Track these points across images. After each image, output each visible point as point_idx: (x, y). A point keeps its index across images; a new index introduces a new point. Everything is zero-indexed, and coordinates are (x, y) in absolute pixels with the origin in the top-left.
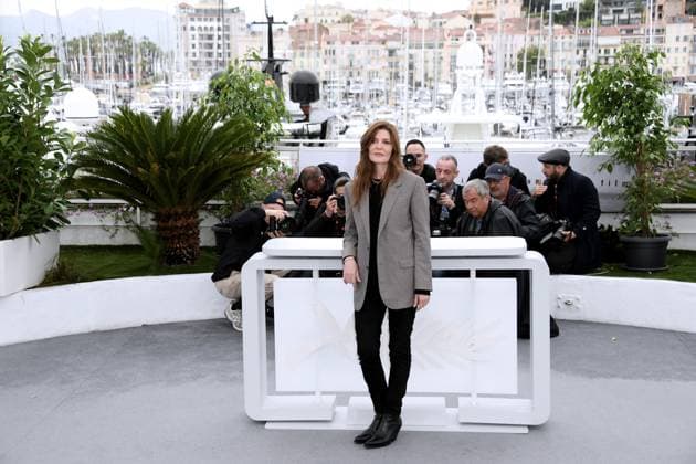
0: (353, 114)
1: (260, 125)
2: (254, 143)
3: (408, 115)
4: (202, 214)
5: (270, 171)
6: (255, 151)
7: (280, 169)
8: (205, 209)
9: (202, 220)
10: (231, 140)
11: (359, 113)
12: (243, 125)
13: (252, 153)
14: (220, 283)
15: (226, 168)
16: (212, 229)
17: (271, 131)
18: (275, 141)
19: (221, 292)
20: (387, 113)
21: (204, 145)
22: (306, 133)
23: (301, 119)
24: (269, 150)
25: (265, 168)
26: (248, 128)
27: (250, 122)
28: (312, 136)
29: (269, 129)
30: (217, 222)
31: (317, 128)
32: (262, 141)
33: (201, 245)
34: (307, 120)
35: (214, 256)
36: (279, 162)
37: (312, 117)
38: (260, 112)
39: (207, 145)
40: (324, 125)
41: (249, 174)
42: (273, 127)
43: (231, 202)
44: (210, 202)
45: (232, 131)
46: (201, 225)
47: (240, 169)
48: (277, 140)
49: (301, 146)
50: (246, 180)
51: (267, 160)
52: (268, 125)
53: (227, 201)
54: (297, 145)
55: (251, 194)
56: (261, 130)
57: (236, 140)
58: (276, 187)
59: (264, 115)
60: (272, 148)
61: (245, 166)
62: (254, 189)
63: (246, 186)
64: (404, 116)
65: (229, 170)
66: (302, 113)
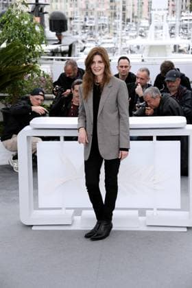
0: (88, 39)
1: (29, 48)
2: (25, 59)
3: (122, 40)
5: (36, 76)
6: (26, 64)
7: (41, 75)
10: (11, 56)
11: (92, 39)
12: (18, 47)
13: (24, 65)
14: (5, 142)
15: (8, 74)
16: (1, 111)
17: (36, 51)
18: (38, 57)
19: (6, 147)
22: (60, 51)
23: (56, 42)
24: (34, 63)
25: (32, 74)
26: (21, 49)
27: (23, 45)
28: (63, 53)
29: (34, 50)
30: (4, 106)
31: (66, 48)
32: (30, 57)
34: (60, 43)
35: (2, 128)
36: (41, 71)
37: (63, 41)
38: (29, 39)
40: (71, 47)
41: (22, 78)
42: (36, 48)
43: (12, 95)
45: (11, 51)
47: (16, 75)
48: (40, 57)
49: (54, 61)
50: (21, 81)
51: (33, 69)
52: (34, 47)
53: (10, 94)
54: (52, 59)
55: (24, 90)
56: (30, 50)
57: (14, 57)
58: (39, 86)
59: (31, 41)
60: (36, 62)
61: (20, 74)
62: (26, 87)
63: (21, 84)
64: (120, 41)
65: (10, 75)
66: (57, 38)
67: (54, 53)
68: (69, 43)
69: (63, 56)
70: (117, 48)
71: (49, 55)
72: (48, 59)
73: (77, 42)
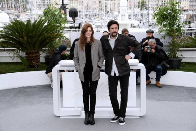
0: (88, 21)
1: (58, 25)
2: (56, 31)
3: (105, 21)
4: (41, 53)
5: (62, 39)
6: (57, 33)
7: (65, 38)
8: (42, 51)
9: (41, 54)
10: (49, 30)
11: (90, 21)
12: (53, 25)
13: (56, 34)
14: (48, 74)
15: (48, 38)
16: (44, 57)
17: (62, 27)
18: (63, 30)
19: (48, 76)
20: (98, 21)
21: (41, 31)
22: (74, 27)
23: (72, 22)
24: (61, 33)
25: (60, 38)
26: (55, 26)
27: (55, 24)
28: (76, 28)
29: (61, 26)
30: (45, 55)
31: (77, 25)
32: (59, 30)
33: (40, 62)
34: (74, 23)
35: (45, 66)
36: (64, 36)
37: (76, 22)
38: (58, 21)
39: (42, 31)
40: (80, 25)
41: (55, 40)
42: (62, 25)
43: (50, 49)
44: (43, 49)
45: (50, 27)
46: (40, 56)
47: (52, 39)
48: (64, 29)
49: (71, 31)
50: (54, 42)
51: (61, 36)
52: (61, 25)
53: (48, 48)
54: (70, 31)
55: (56, 46)
56: (59, 26)
57: (51, 30)
58: (64, 44)
59: (60, 22)
60: (62, 32)
61: (54, 38)
62: (57, 45)
63: (54, 44)
64: (104, 22)
65: (49, 39)
66: (73, 21)
67: (71, 28)
68: (79, 23)
69: (76, 29)
70: (103, 25)
71: (68, 29)
72: (68, 31)
73: (83, 22)
